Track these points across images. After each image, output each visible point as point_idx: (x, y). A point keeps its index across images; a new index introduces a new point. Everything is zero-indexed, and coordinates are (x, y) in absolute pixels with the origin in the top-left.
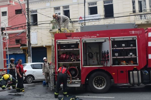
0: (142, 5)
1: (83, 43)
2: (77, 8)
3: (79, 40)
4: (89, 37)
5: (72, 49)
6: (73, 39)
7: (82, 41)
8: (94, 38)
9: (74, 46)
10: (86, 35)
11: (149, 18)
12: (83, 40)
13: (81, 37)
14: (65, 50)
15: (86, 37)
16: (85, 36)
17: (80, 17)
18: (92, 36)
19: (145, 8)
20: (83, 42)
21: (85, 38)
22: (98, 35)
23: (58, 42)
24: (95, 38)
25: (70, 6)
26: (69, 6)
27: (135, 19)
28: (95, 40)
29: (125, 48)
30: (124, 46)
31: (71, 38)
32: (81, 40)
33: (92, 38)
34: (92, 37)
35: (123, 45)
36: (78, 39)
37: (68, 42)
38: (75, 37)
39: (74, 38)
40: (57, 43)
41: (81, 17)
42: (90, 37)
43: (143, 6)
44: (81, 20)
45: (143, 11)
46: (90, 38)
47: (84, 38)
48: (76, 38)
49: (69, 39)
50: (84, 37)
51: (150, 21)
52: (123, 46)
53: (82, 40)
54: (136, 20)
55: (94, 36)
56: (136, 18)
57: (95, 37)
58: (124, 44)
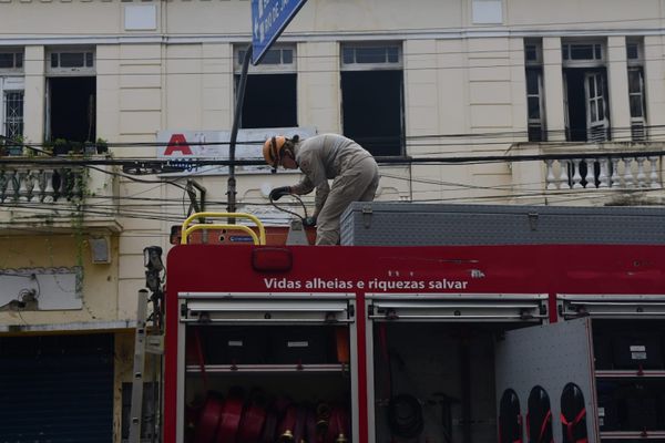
0: (589, 100)
1: (376, 326)
2: (157, 70)
3: (346, 300)
4: (415, 285)
5: (291, 368)
6: (303, 289)
7: (371, 313)
8: (448, 290)
9: (305, 344)
10: (393, 270)
11: (630, 180)
12: (375, 300)
13: (360, 285)
14: (244, 368)
15: (399, 285)
16: (387, 279)
17: (175, 137)
18: (435, 280)
19: (601, 118)
20: (376, 315)
21: (389, 291)
22: (474, 273)
23: (193, 307)
24: (454, 290)
25: (100, 53)
26: (93, 47)
27: (548, 182)
28: (457, 311)
29: (648, 373)
30: (644, 356)
31: (291, 285)
32: (361, 299)
33: (435, 291)
34: (439, 285)
35: (638, 351)
36: (342, 295)
37: (268, 314)
38: (319, 282)
39: (309, 285)
40: (185, 312)
41: (181, 136)
42: (427, 285)
43: (593, 102)
44: (177, 155)
45: (589, 136)
46: (427, 290)
47: (381, 291)
48: (327, 290)
49: (272, 290)
50: (384, 285)
51: (636, 203)
52: (634, 357)
53: (368, 303)
54: (552, 186)
55: (449, 280)
56: (551, 177)
57: (459, 285)
58: (642, 348)
